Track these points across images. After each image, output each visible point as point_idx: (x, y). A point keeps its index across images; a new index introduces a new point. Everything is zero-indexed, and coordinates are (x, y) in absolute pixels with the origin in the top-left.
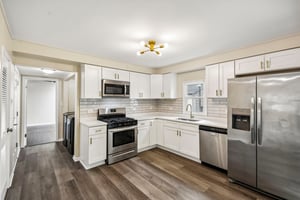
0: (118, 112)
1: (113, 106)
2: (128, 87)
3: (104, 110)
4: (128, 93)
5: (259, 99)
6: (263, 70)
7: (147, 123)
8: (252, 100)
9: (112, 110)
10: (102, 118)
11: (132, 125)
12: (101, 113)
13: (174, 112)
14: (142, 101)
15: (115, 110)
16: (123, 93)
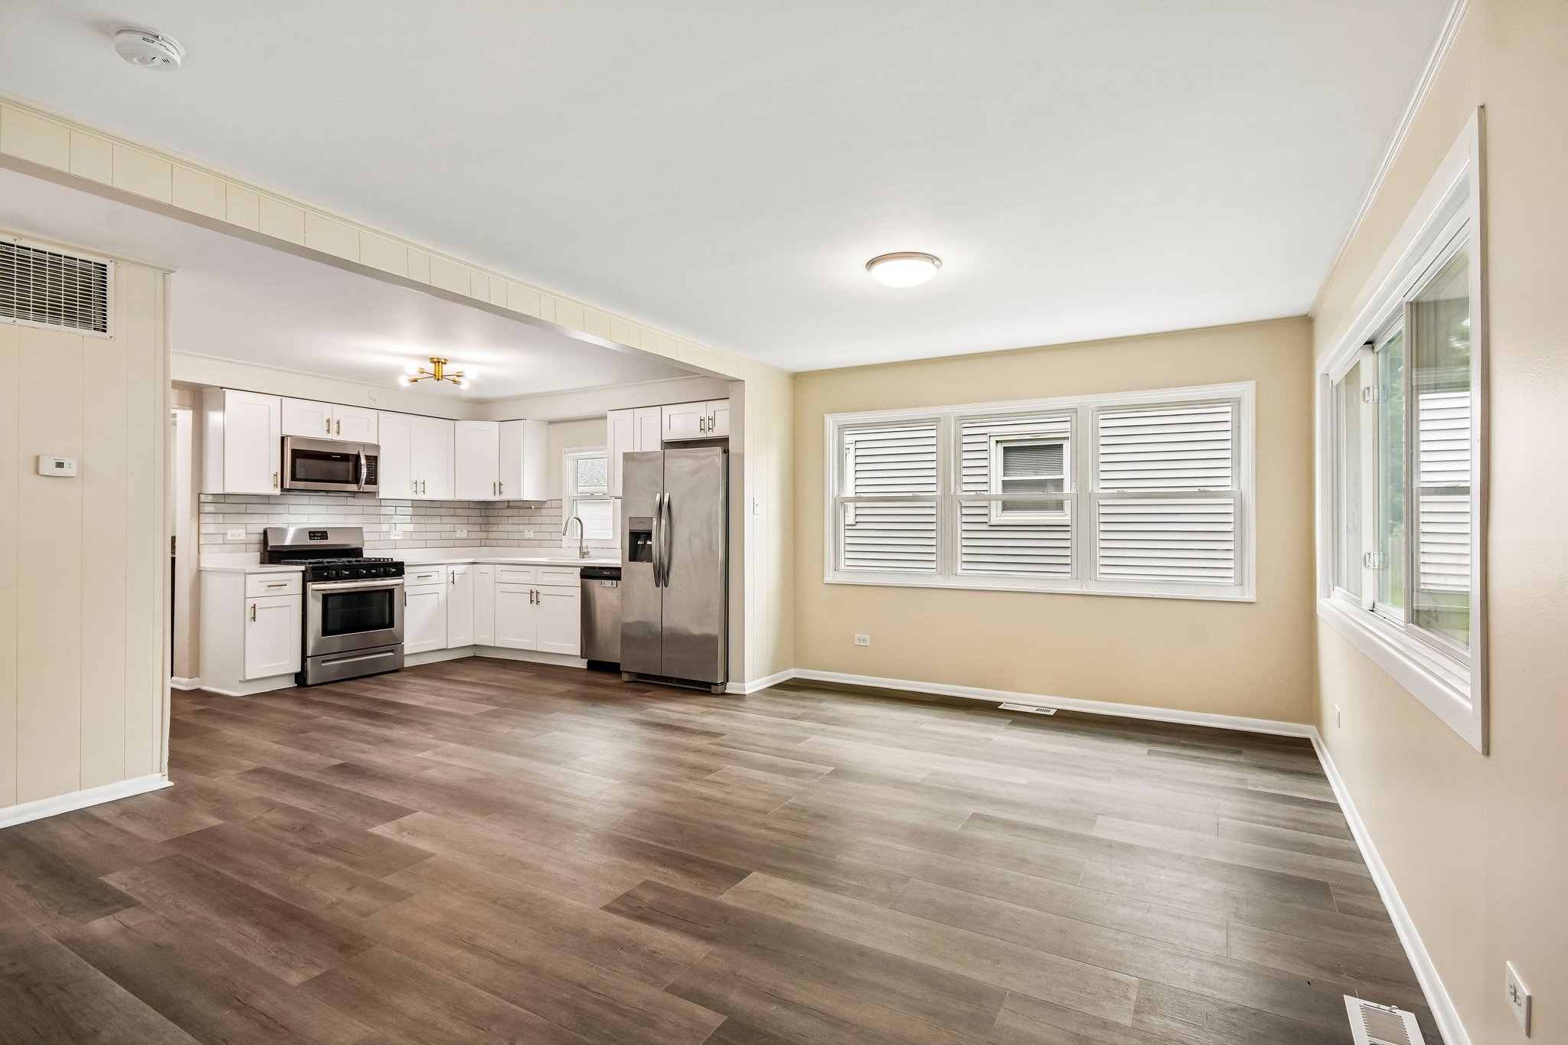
0: (332, 541)
1: (318, 522)
2: (373, 461)
3: (282, 532)
4: (373, 479)
5: (667, 495)
6: (702, 435)
7: (440, 575)
8: (658, 498)
9: (313, 534)
10: (274, 555)
11: (386, 575)
12: (272, 543)
13: (537, 543)
14: (425, 509)
15: (323, 535)
16: (357, 481)
